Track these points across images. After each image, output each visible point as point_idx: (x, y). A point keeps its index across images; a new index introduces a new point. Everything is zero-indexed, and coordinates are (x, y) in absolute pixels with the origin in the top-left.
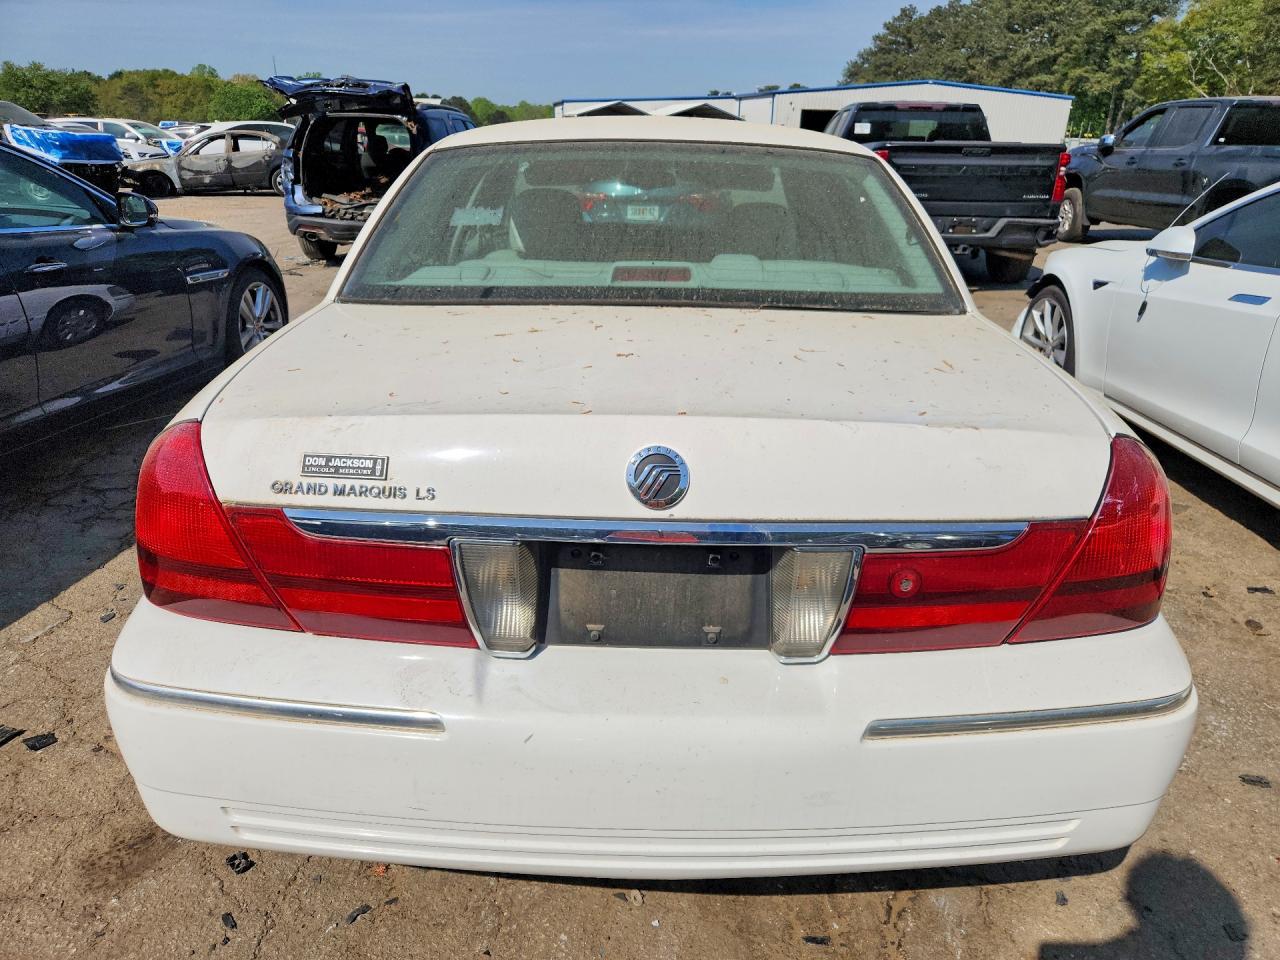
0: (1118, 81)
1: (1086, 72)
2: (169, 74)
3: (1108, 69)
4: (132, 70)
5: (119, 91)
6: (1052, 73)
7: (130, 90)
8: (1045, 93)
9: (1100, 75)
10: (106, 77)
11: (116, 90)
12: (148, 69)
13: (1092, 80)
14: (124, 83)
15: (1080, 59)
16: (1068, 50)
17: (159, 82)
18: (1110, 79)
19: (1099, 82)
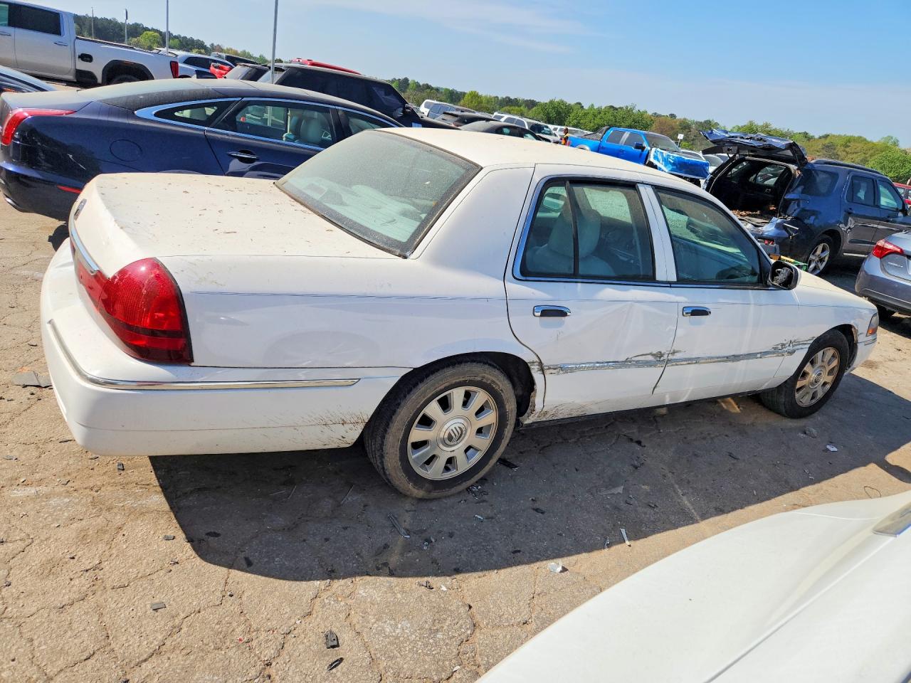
2: (861, 140)
4: (836, 134)
5: (820, 147)
7: (828, 147)
10: (817, 137)
11: (818, 146)
12: (847, 135)
14: (827, 142)
17: (851, 144)
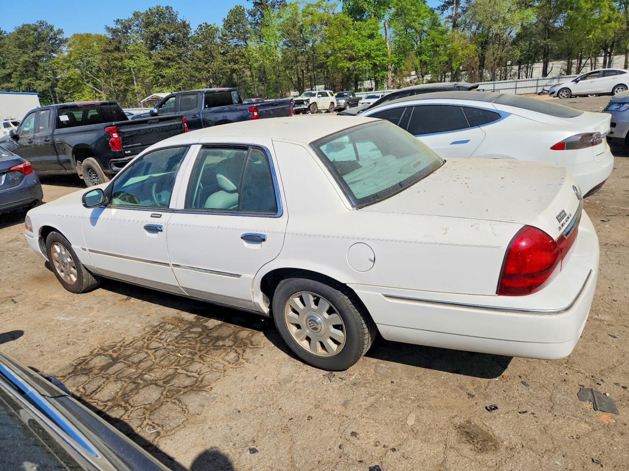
0: (49, 84)
1: (31, 81)
3: (42, 79)
6: (12, 82)
8: (13, 92)
9: (38, 82)
13: (36, 84)
15: (24, 75)
16: (15, 71)
18: (45, 83)
19: (40, 85)
